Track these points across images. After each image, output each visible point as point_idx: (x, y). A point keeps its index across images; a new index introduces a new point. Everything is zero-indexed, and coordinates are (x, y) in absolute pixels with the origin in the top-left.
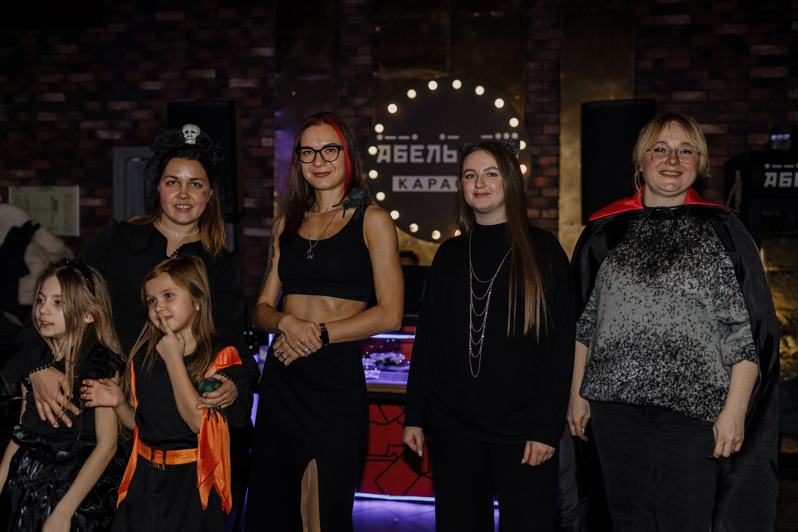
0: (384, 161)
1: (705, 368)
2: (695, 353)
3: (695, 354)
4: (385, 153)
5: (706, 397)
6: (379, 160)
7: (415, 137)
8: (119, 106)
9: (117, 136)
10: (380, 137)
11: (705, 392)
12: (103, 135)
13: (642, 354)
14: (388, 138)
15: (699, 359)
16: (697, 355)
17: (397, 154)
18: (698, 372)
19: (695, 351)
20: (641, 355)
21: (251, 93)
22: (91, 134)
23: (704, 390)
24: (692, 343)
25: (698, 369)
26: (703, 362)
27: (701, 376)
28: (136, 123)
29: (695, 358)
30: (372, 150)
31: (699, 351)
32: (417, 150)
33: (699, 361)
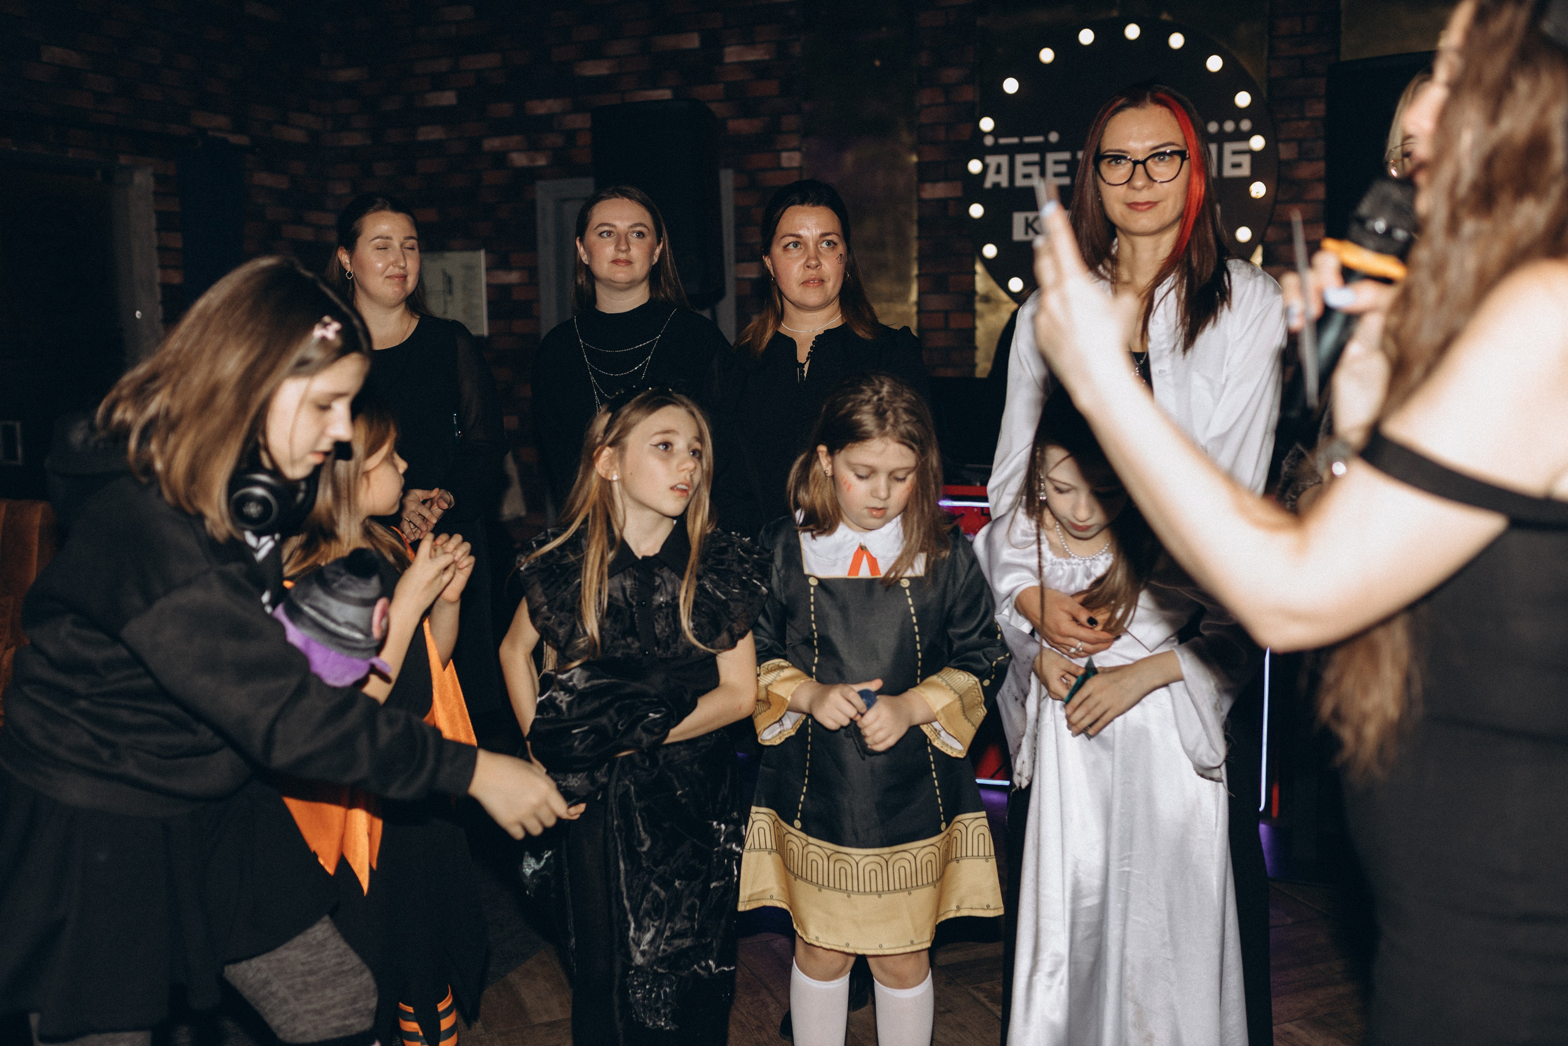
0: (996, 185)
4: (998, 171)
6: (988, 184)
7: (1054, 137)
8: (542, 108)
9: (541, 162)
10: (989, 141)
12: (519, 159)
14: (1002, 141)
17: (1020, 170)
21: (760, 70)
22: (500, 159)
28: (571, 135)
30: (975, 166)
32: (1057, 162)
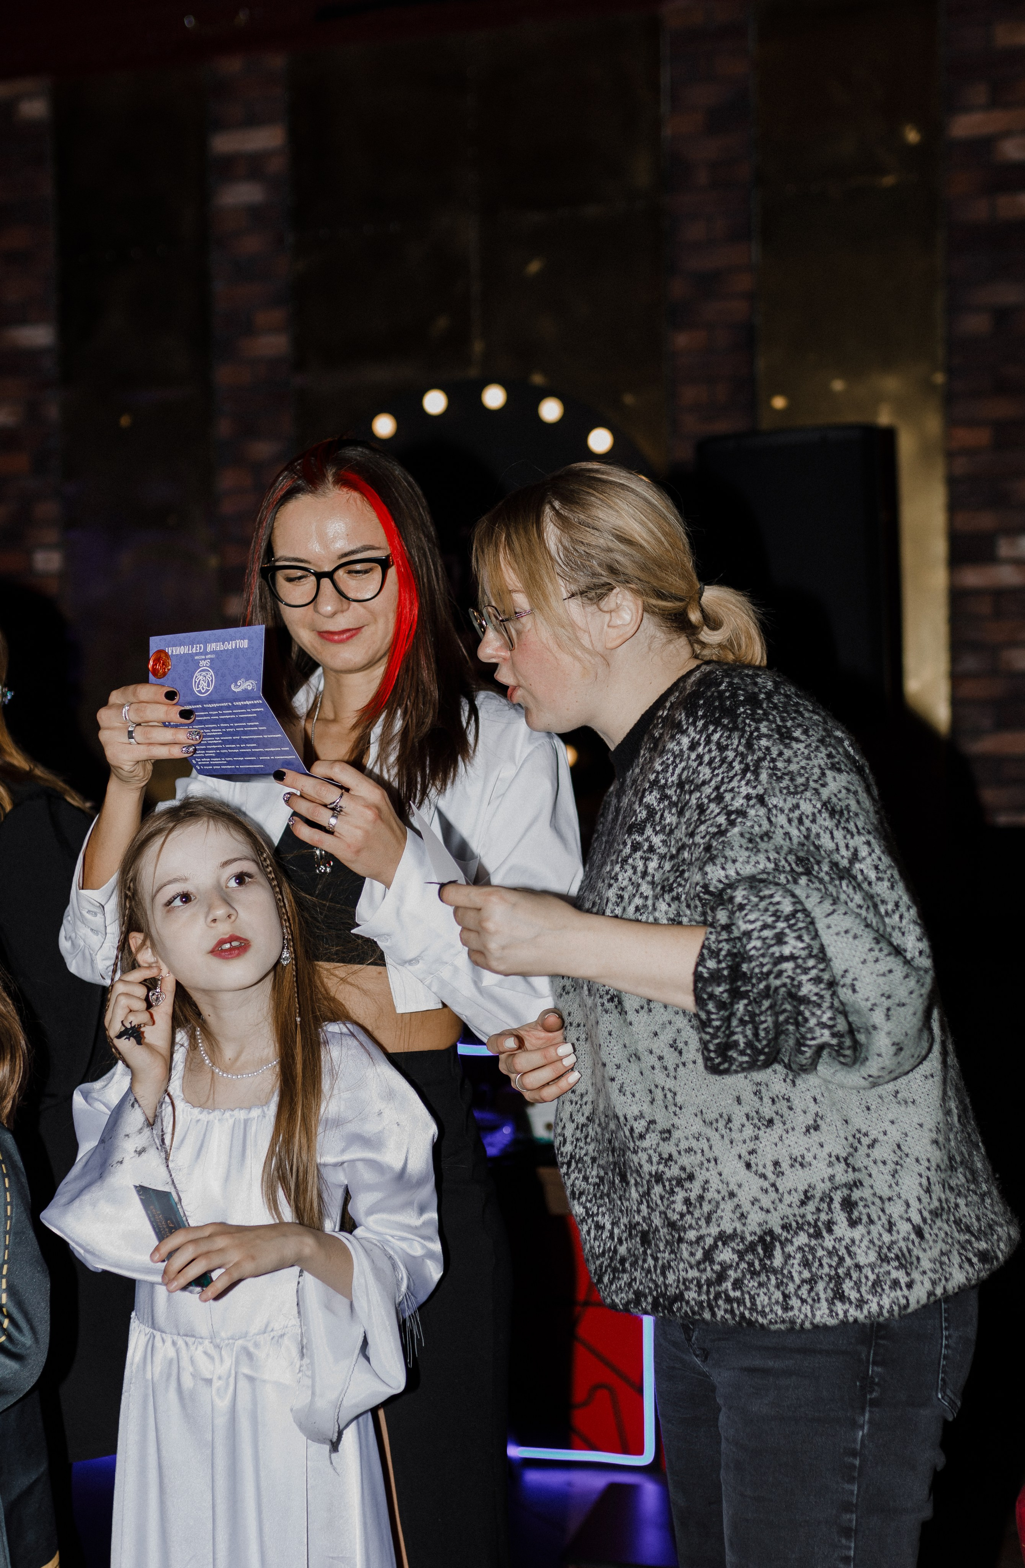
1: (695, 1189)
2: (650, 1157)
3: (650, 1160)
5: (721, 1277)
11: (712, 1262)
13: (590, 1180)
15: (666, 1169)
16: (655, 1159)
18: (674, 1211)
19: (645, 1150)
20: (588, 1183)
23: (708, 1256)
24: (632, 1130)
25: (673, 1202)
26: (683, 1176)
27: (688, 1217)
29: (654, 1169)
31: (658, 1144)
33: (668, 1174)
